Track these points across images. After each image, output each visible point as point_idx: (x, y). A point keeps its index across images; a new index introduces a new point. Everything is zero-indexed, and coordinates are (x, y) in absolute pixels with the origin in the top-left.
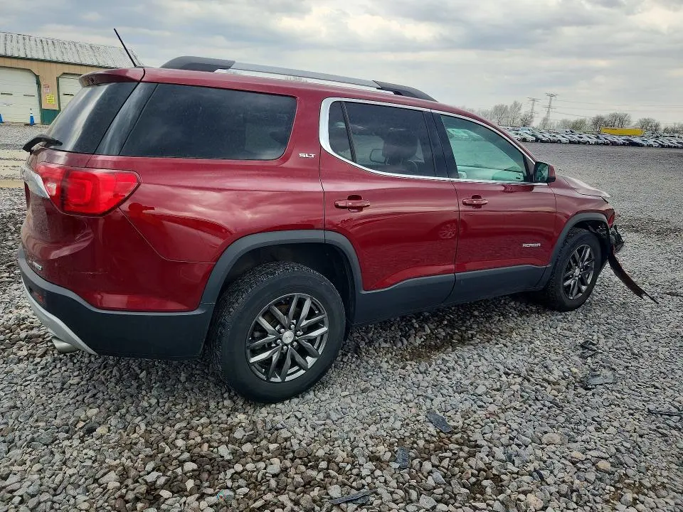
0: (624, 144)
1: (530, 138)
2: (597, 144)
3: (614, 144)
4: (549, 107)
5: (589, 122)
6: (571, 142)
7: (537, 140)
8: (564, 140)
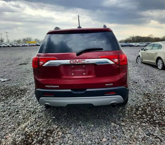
0: (36, 46)
1: (10, 46)
2: (29, 46)
3: (34, 45)
4: (7, 36)
5: (22, 40)
6: (23, 46)
7: (13, 46)
8: (21, 46)
